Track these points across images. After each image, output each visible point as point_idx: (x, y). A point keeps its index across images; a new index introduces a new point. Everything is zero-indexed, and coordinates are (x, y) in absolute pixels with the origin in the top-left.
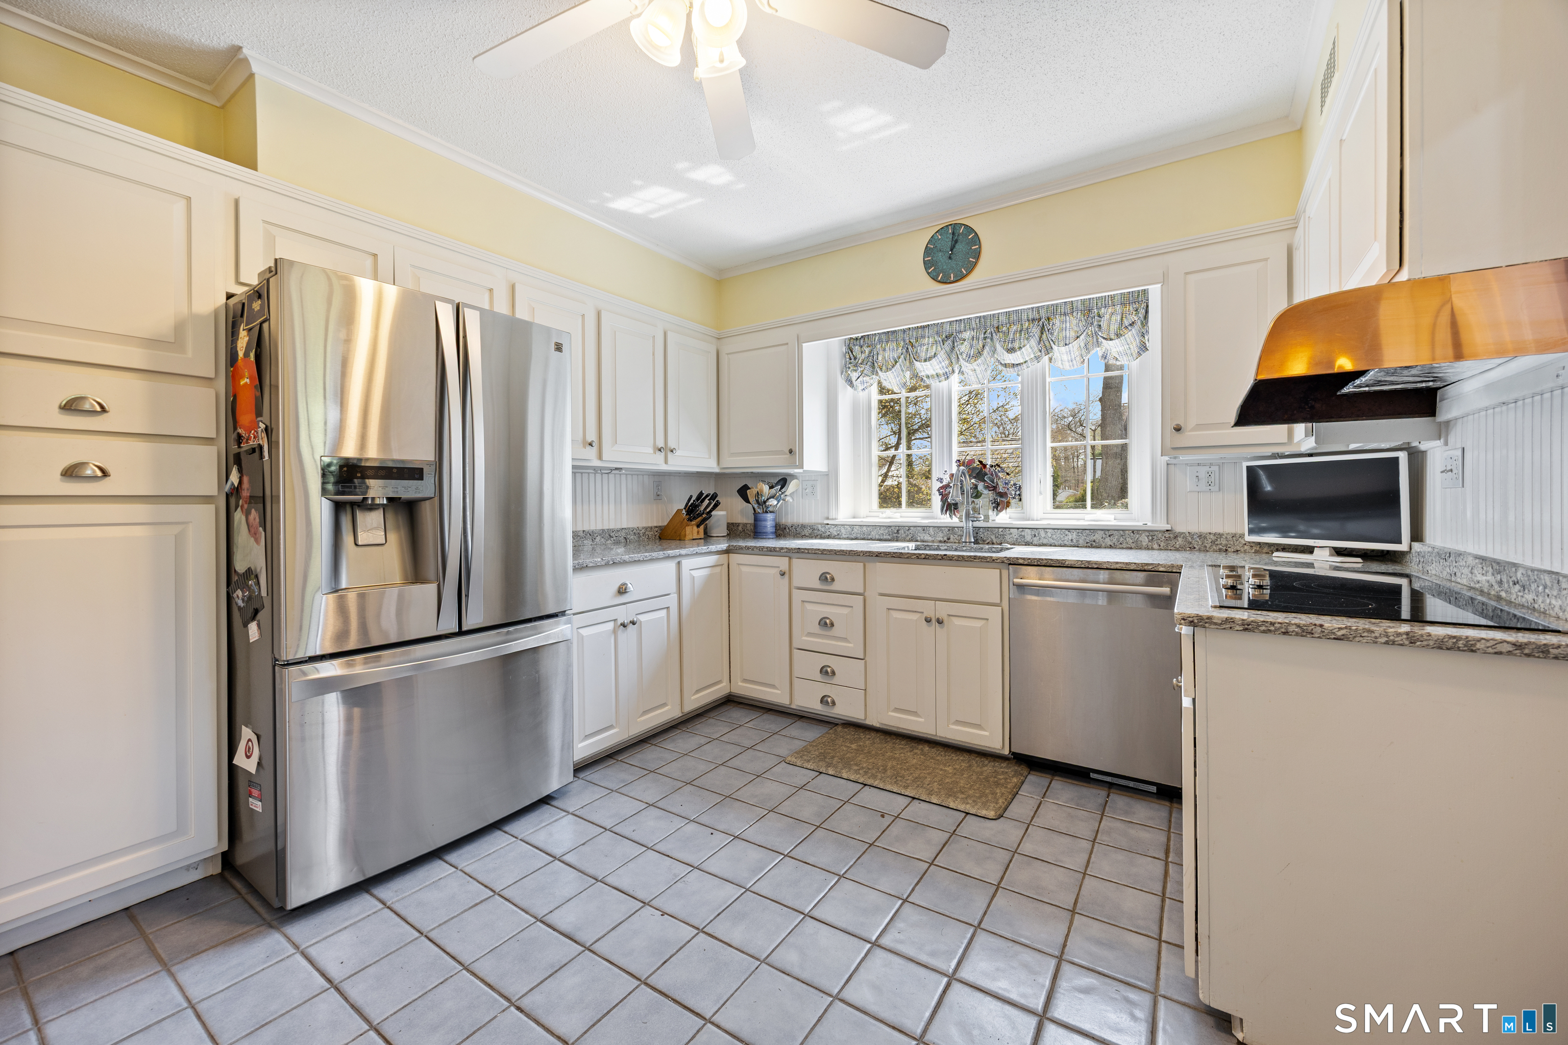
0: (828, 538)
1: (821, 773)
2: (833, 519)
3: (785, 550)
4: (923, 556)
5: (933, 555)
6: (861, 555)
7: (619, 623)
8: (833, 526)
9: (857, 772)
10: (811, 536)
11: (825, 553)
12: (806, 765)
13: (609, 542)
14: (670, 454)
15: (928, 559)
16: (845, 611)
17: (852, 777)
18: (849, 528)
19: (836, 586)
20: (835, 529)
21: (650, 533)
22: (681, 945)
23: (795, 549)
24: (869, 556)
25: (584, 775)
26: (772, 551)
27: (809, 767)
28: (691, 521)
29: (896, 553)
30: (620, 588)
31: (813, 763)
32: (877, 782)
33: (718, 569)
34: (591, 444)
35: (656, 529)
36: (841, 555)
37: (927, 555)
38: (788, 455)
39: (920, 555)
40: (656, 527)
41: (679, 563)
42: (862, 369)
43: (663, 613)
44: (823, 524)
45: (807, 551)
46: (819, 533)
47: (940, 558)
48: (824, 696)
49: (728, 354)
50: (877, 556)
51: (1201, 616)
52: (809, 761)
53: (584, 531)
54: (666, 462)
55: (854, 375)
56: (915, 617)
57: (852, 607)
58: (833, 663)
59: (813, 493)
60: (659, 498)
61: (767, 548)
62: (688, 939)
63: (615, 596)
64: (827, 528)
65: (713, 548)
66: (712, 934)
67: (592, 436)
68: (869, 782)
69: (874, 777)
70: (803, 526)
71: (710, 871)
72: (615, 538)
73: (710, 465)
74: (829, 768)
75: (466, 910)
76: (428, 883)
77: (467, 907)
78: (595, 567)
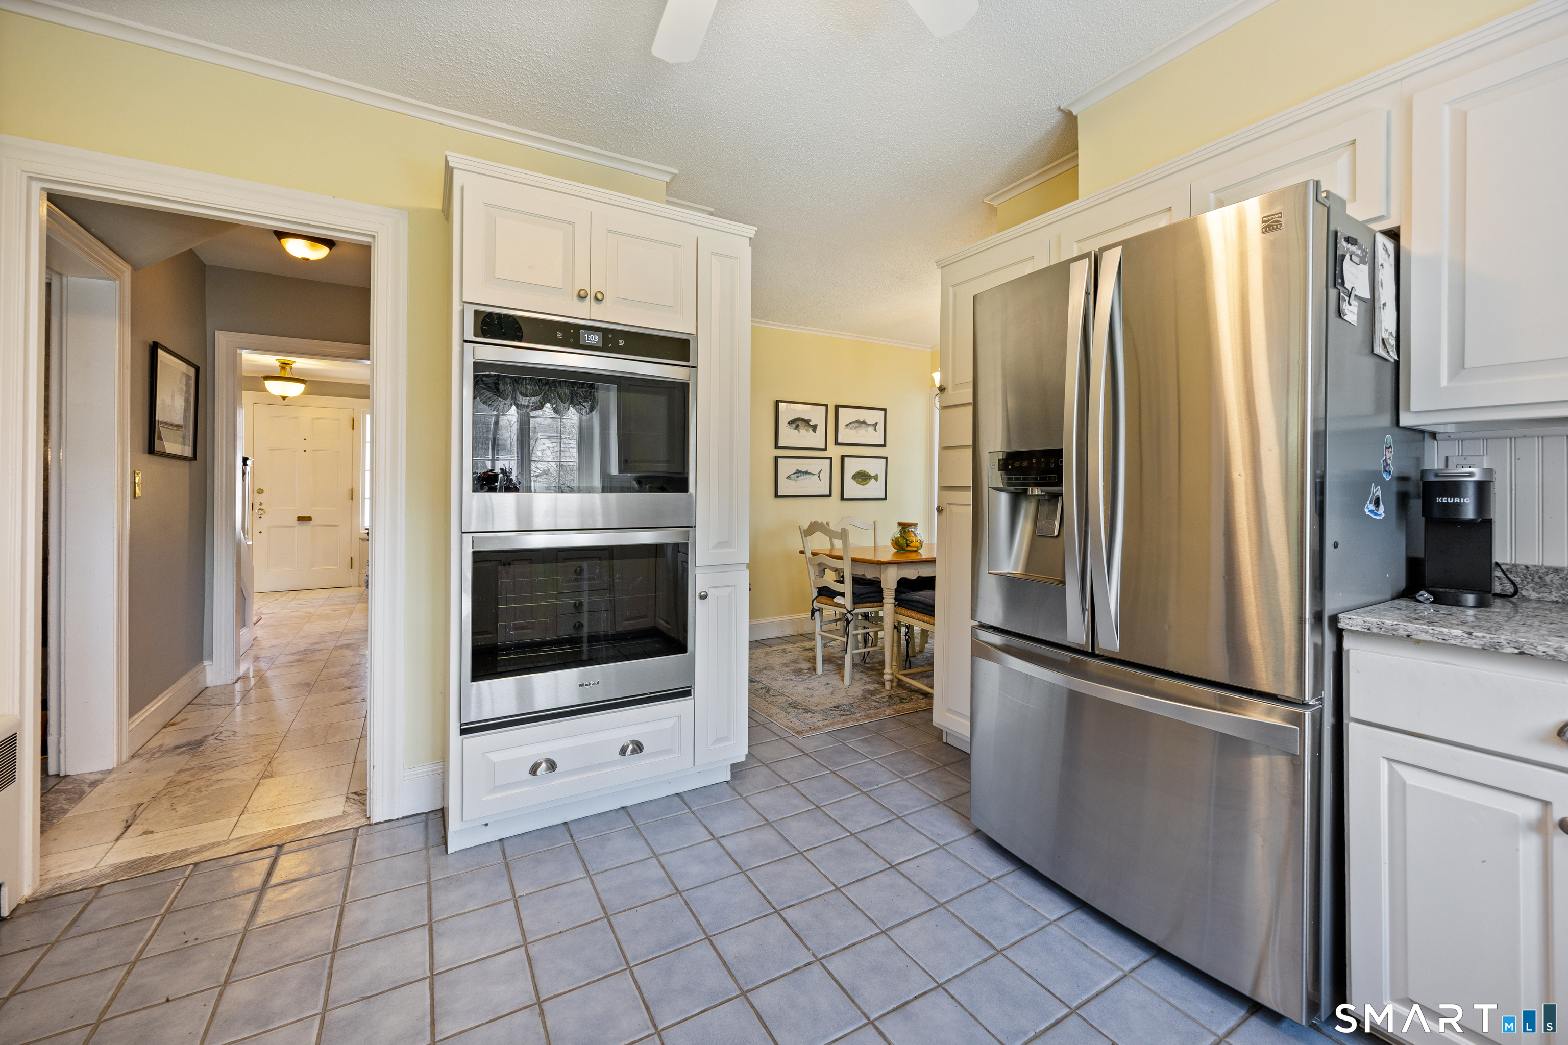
75: (972, 930)
76: (1026, 901)
77: (977, 930)
78: (1443, 646)
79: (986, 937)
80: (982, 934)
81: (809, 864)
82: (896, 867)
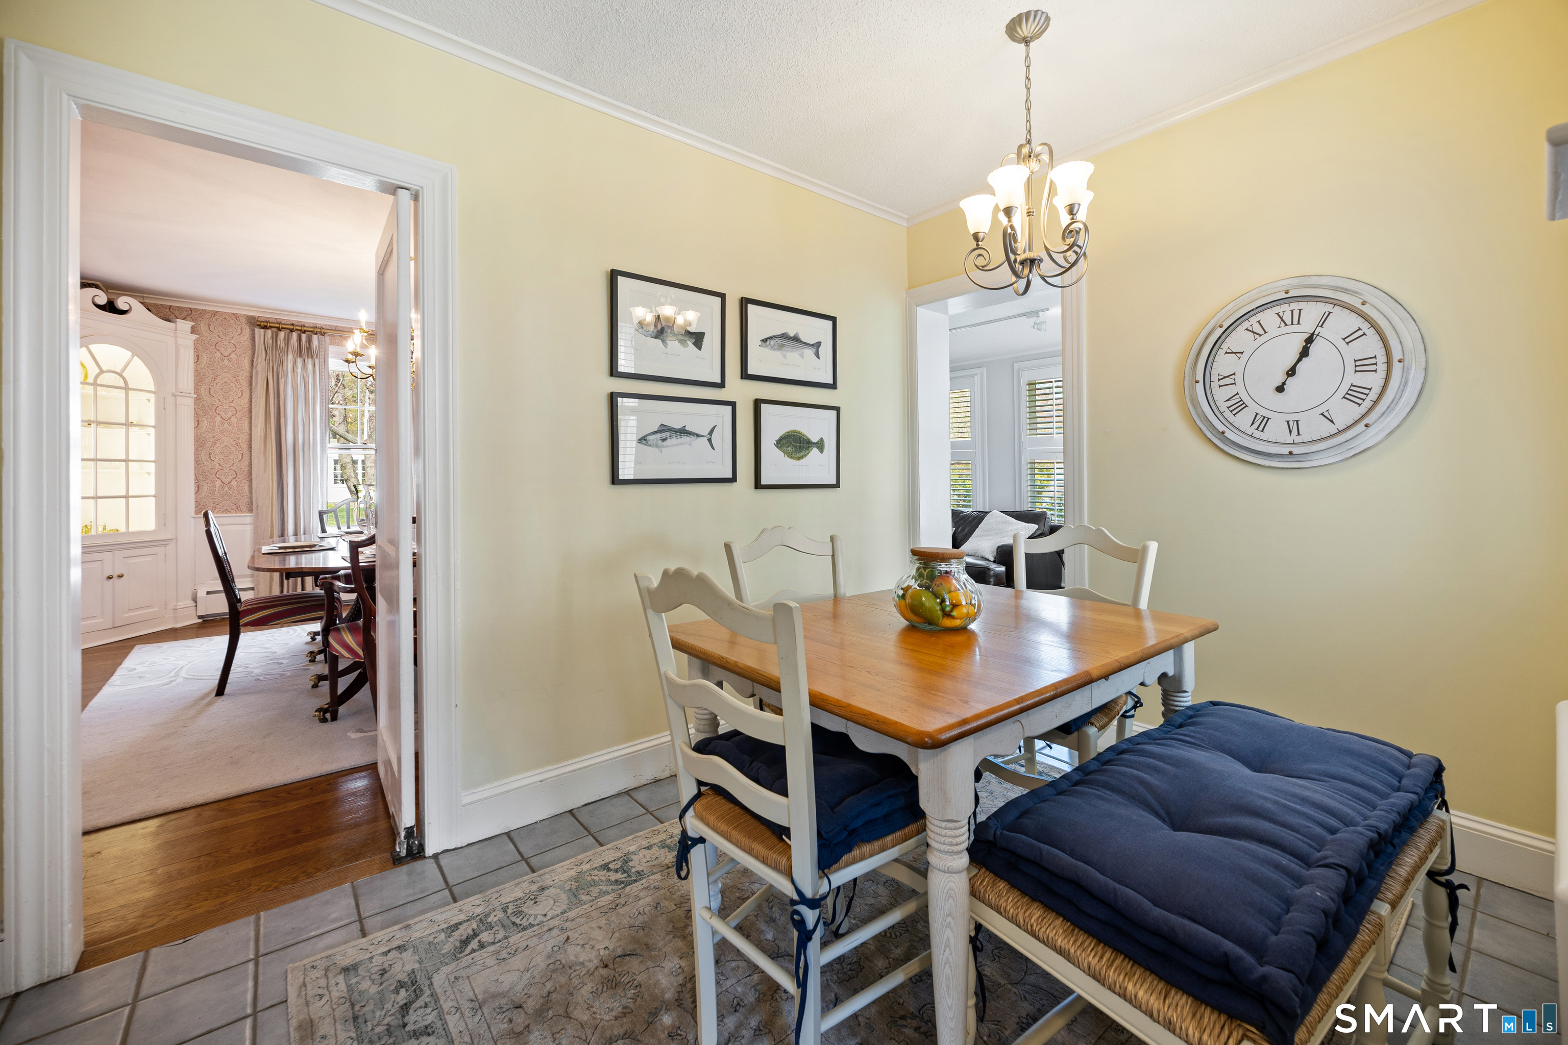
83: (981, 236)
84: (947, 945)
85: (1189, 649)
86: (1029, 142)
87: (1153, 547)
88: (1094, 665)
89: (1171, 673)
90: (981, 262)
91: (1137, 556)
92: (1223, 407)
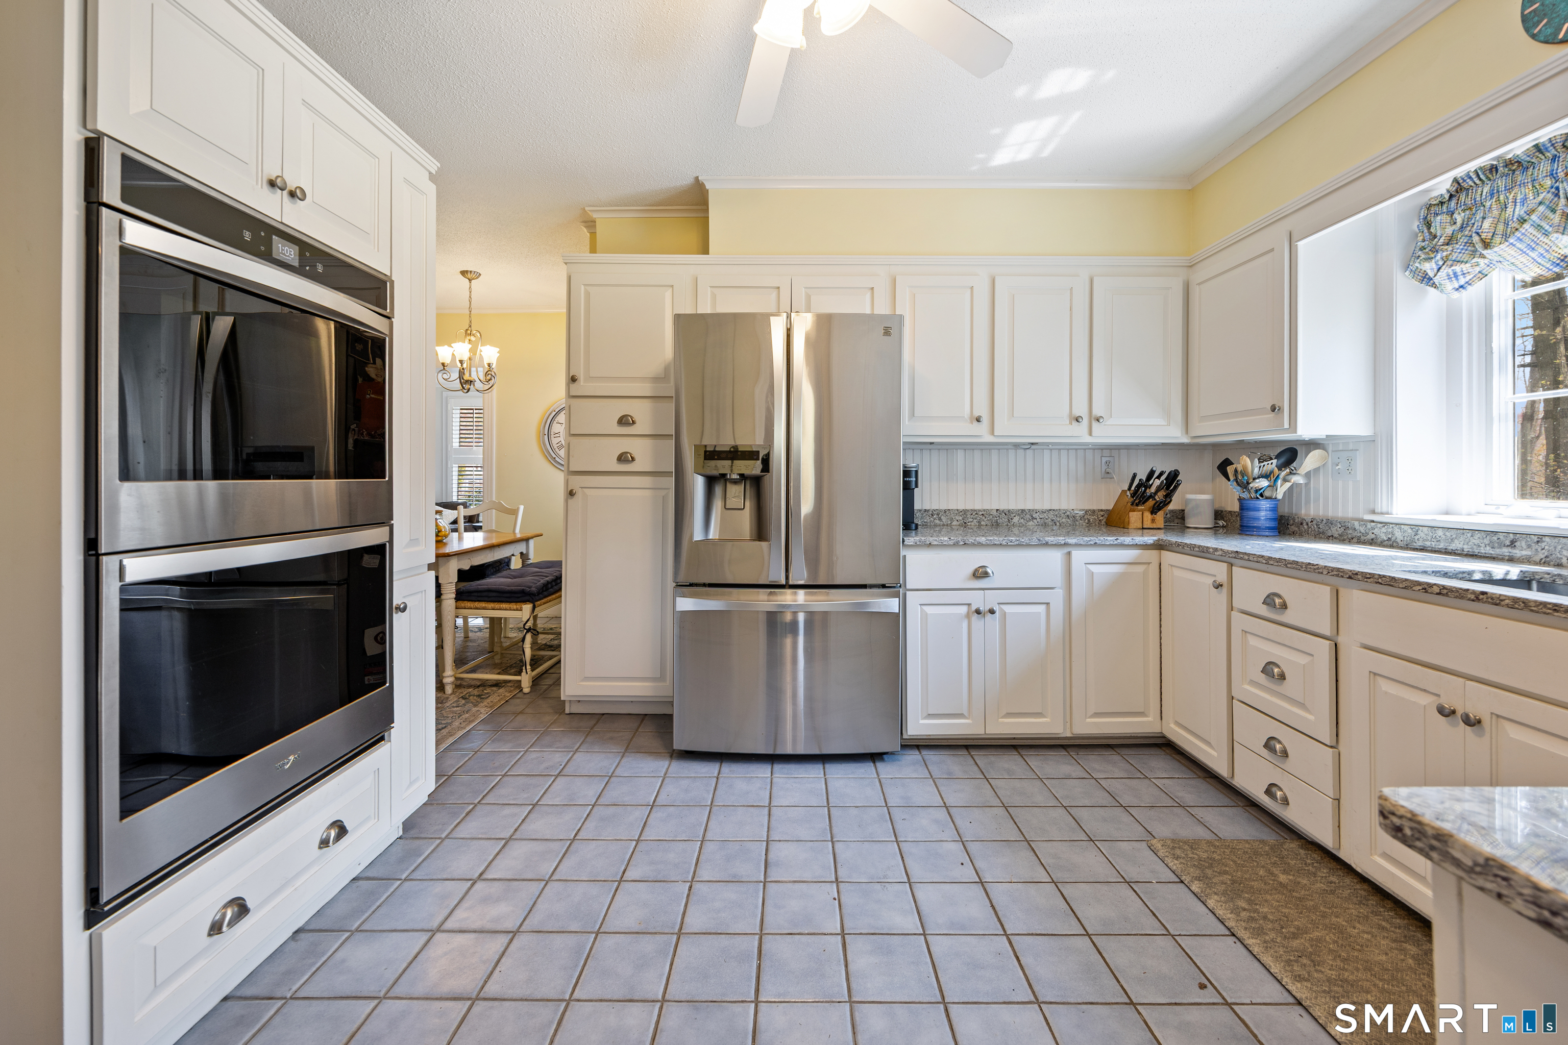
0: (1371, 544)
1: (1182, 882)
2: (1382, 513)
3: (1220, 553)
4: (1436, 590)
5: (1458, 590)
6: (1325, 573)
7: (974, 608)
8: (1379, 525)
9: (1236, 911)
10: (1343, 539)
11: (1271, 562)
12: (1168, 860)
13: (1031, 523)
14: (1095, 424)
15: (1447, 595)
16: (1302, 660)
17: (1220, 912)
18: (1410, 531)
19: (1288, 617)
20: (1384, 530)
21: (1092, 518)
22: (816, 931)
23: (1232, 552)
24: (1337, 576)
25: (926, 753)
26: (1204, 553)
27: (1171, 865)
28: (1137, 505)
29: (1384, 576)
30: (976, 570)
31: (1181, 863)
32: (1254, 941)
33: (1140, 569)
34: (978, 420)
35: (1102, 513)
36: (1294, 568)
37: (1444, 587)
38: (1272, 415)
39: (1431, 586)
40: (1102, 510)
41: (1069, 553)
42: (1445, 254)
43: (1041, 609)
44: (1363, 520)
45: (1246, 557)
46: (1355, 534)
47: (1473, 597)
48: (1272, 785)
49: (1199, 284)
50: (1350, 577)
51: (1420, 823)
52: (1177, 858)
53: (997, 510)
54: (1090, 434)
55: (1429, 267)
56: (1424, 700)
57: (1312, 655)
58: (1287, 738)
59: (1350, 470)
60: (1108, 476)
61: (1199, 547)
62: (826, 932)
63: (969, 579)
64: (1369, 526)
65: (1127, 540)
66: (847, 944)
67: (982, 410)
68: (1241, 933)
69: (1258, 932)
70: (1330, 522)
71: (915, 894)
72: (1039, 520)
73: (1174, 434)
74: (1196, 882)
75: (744, 806)
76: (748, 776)
77: (746, 804)
78: (942, 546)
79: (755, 804)
80: (751, 804)
81: (594, 841)
82: (655, 804)
83: (446, 364)
84: (449, 621)
85: (531, 542)
86: (470, 326)
87: (522, 508)
88: (494, 541)
89: (525, 552)
90: (445, 376)
91: (514, 512)
92: (555, 446)
